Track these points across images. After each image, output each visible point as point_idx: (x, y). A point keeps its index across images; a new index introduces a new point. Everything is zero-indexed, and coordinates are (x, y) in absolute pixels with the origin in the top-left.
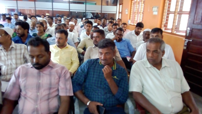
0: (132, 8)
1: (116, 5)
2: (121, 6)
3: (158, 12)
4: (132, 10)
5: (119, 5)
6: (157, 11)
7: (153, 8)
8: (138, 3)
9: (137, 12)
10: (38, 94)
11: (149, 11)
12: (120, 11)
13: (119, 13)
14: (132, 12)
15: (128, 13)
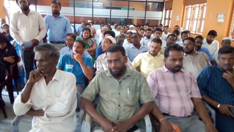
0: (185, 14)
1: (162, 10)
2: (168, 11)
3: (225, 19)
4: (184, 16)
5: (165, 10)
6: (223, 18)
7: (218, 15)
8: (194, 9)
9: (192, 18)
10: (181, 95)
11: (211, 18)
12: (167, 17)
13: (165, 19)
14: (184, 18)
15: (180, 20)
